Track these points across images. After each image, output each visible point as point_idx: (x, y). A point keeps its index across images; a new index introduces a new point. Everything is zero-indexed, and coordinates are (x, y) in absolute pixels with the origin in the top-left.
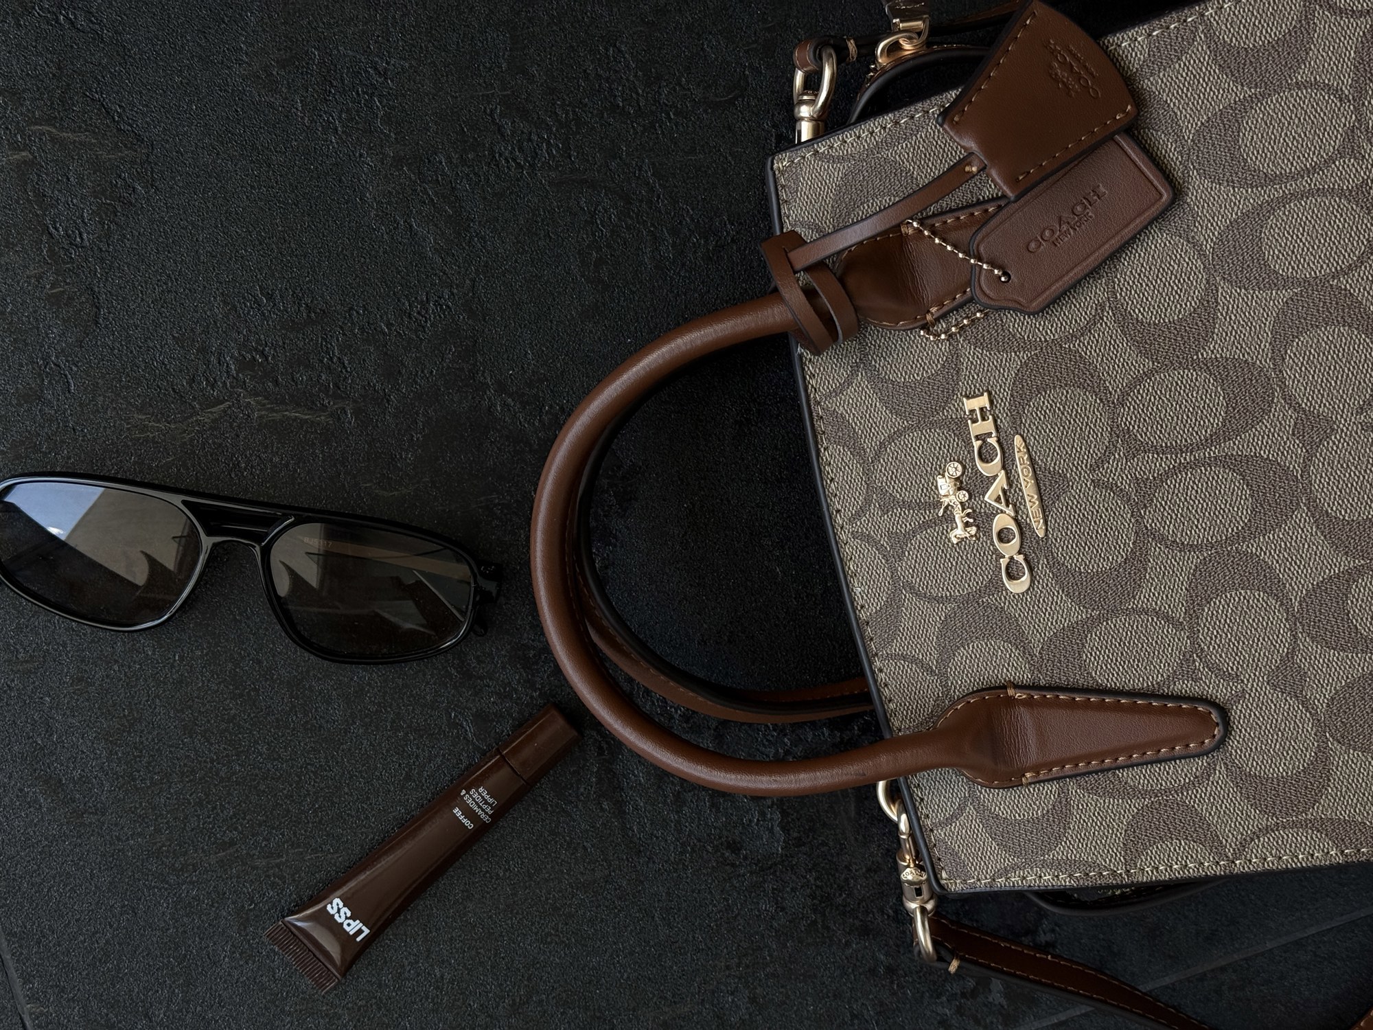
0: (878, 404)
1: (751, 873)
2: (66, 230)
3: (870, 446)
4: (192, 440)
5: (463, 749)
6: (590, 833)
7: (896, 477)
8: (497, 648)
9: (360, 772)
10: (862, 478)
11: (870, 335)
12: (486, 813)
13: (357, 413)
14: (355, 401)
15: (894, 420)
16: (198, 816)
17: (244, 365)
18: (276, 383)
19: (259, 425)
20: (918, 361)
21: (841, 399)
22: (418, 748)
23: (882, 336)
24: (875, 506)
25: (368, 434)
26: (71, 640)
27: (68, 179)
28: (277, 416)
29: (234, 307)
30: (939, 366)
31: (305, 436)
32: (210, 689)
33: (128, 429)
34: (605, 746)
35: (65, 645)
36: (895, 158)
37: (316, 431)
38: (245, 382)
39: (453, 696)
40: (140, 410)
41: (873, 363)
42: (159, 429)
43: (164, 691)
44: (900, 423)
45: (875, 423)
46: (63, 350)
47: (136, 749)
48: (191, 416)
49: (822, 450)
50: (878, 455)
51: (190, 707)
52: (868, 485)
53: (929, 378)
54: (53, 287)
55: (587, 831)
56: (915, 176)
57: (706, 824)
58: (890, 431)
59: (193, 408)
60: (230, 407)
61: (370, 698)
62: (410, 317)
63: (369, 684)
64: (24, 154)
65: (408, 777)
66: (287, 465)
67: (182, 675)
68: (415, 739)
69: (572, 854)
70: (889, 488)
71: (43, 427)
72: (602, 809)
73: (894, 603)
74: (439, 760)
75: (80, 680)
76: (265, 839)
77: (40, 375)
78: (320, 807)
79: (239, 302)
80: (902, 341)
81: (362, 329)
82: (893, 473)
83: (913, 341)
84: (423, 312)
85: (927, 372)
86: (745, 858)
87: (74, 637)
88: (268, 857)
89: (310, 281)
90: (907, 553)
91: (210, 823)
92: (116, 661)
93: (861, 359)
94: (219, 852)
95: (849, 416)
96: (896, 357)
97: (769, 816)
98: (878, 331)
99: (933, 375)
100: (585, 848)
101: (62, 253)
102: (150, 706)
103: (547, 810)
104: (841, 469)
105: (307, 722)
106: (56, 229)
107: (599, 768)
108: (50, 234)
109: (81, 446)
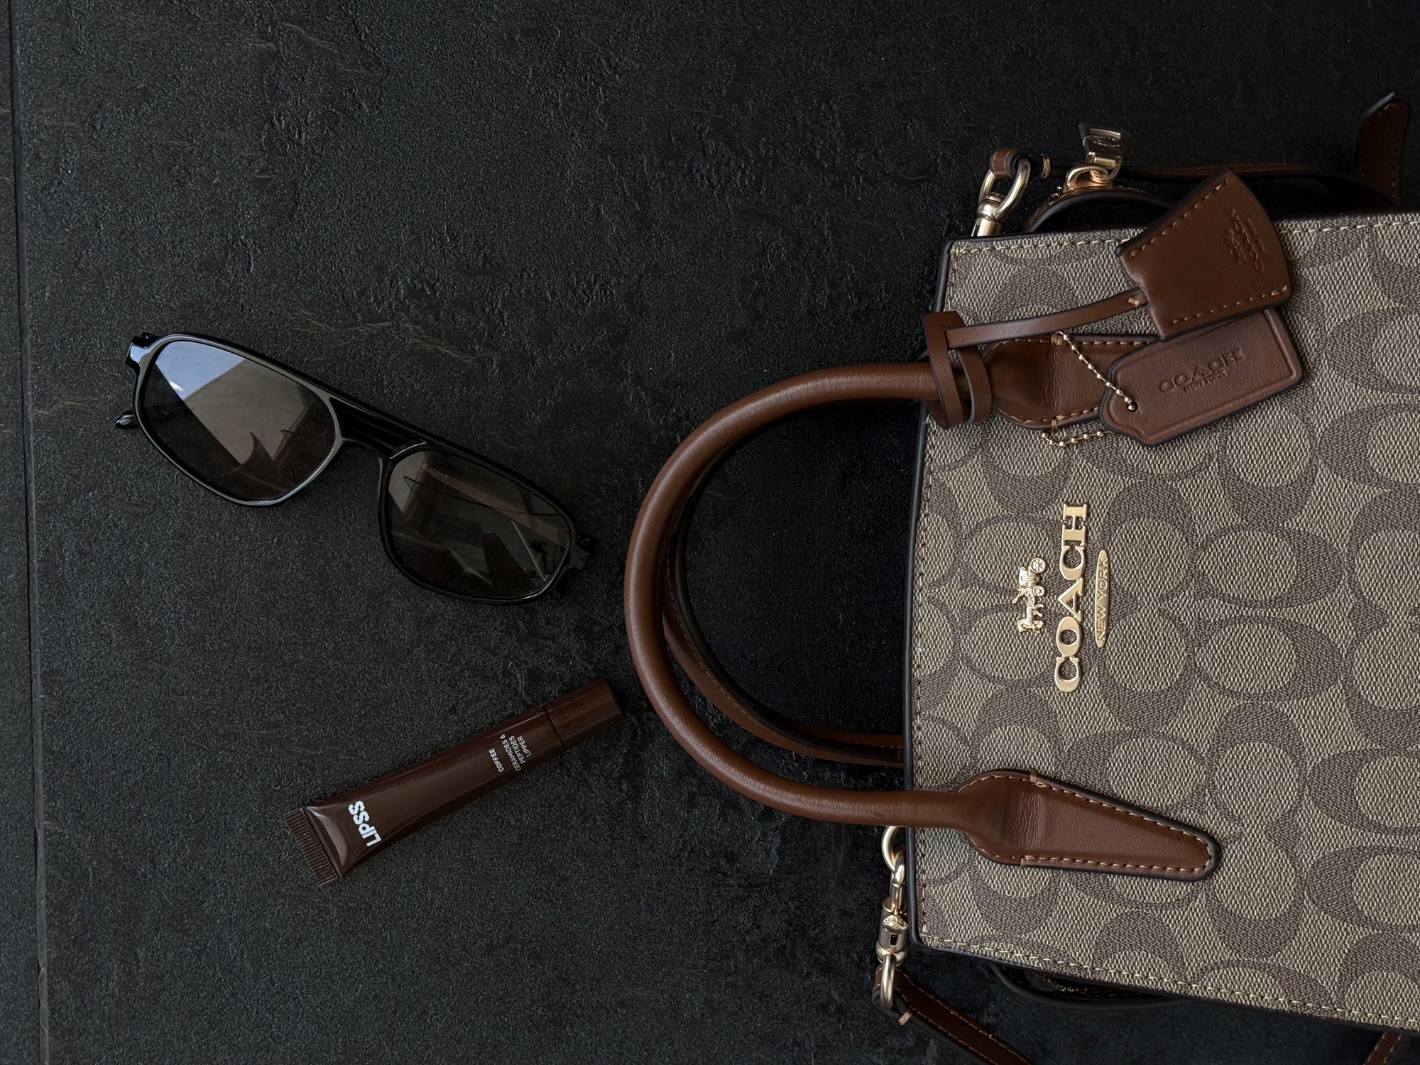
0: (985, 488)
1: (739, 886)
2: (287, 124)
3: (967, 523)
4: (346, 347)
5: (510, 699)
6: (604, 808)
7: (983, 557)
8: (568, 616)
9: (411, 693)
10: (951, 551)
11: (995, 424)
12: (519, 761)
13: (502, 365)
14: (503, 354)
15: (995, 507)
16: (253, 691)
17: (413, 293)
18: (437, 318)
19: (411, 351)
20: (1032, 459)
21: (953, 474)
22: (470, 686)
23: (1006, 428)
24: (956, 579)
25: (506, 388)
26: (184, 497)
27: (303, 79)
28: (429, 348)
29: (419, 239)
30: (1050, 470)
31: (449, 373)
32: (297, 578)
33: (292, 320)
34: (639, 731)
35: (177, 500)
36: (1063, 273)
37: (460, 371)
38: (409, 308)
39: (515, 647)
40: (308, 307)
41: (991, 450)
42: (319, 329)
43: (255, 568)
44: (999, 509)
45: (978, 505)
46: (253, 232)
47: (214, 613)
48: (352, 325)
49: (923, 515)
50: (972, 534)
51: (274, 589)
52: (955, 558)
53: (1038, 477)
54: (262, 172)
55: (602, 805)
56: (1076, 295)
57: (711, 830)
58: (989, 515)
59: (356, 318)
60: (389, 327)
61: (440, 627)
62: (574, 292)
63: (442, 615)
64: (270, 45)
65: (453, 710)
66: (426, 394)
67: (275, 558)
68: (469, 677)
69: (582, 823)
70: (974, 565)
71: (215, 297)
72: (621, 790)
73: (948, 671)
74: (485, 702)
75: (182, 536)
76: (307, 729)
77: (226, 248)
78: (365, 714)
79: (425, 234)
80: (1022, 438)
81: (528, 292)
82: (981, 553)
83: (1033, 441)
84: (588, 291)
85: (1038, 471)
86: (738, 871)
87: (188, 496)
88: (305, 747)
89: (494, 235)
90: (973, 629)
91: (261, 700)
92: (219, 529)
93: (980, 444)
94: (262, 730)
95: (956, 492)
96: (1013, 450)
97: (770, 839)
98: (1004, 423)
99: (1042, 475)
100: (595, 820)
101: (278, 144)
102: (238, 578)
103: (570, 776)
104: (934, 537)
105: (376, 633)
106: (280, 121)
107: (628, 751)
108: (273, 124)
109: (244, 323)
